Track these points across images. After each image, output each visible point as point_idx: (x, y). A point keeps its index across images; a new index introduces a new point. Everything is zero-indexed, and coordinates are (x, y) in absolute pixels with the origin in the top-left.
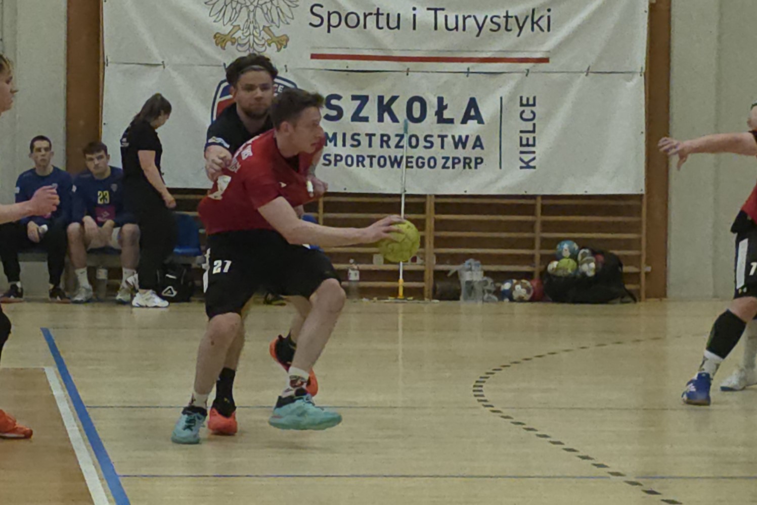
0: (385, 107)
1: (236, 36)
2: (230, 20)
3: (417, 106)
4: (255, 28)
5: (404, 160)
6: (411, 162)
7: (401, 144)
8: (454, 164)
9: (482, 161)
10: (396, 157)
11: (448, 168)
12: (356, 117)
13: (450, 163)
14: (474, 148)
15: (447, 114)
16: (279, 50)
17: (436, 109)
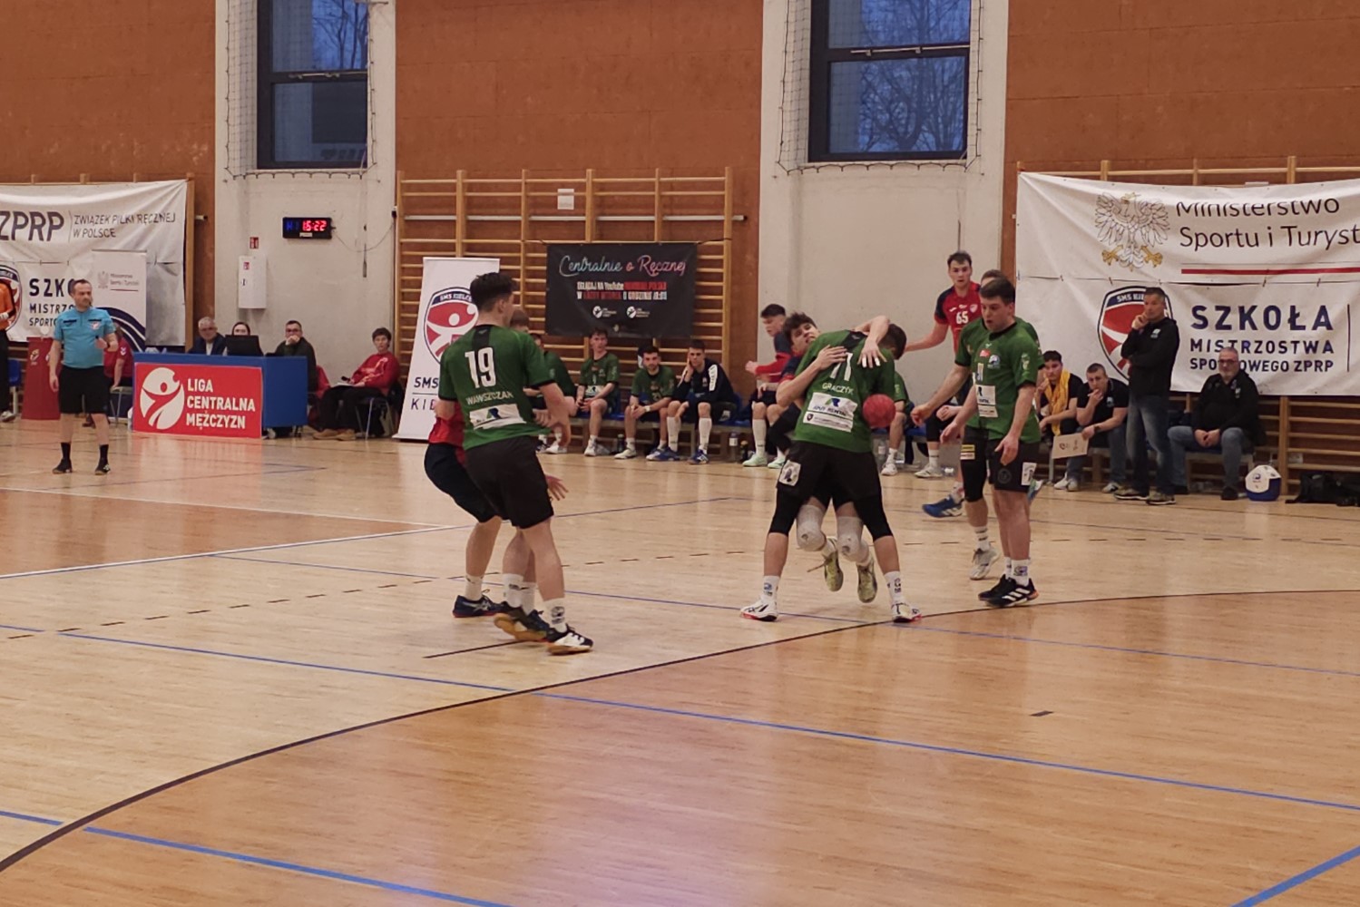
0: (1245, 316)
1: (1118, 254)
2: (1115, 241)
3: (1272, 314)
4: (1135, 247)
5: (1261, 365)
6: (1267, 366)
7: (1259, 350)
8: (1306, 367)
9: (1332, 364)
10: (1255, 362)
11: (1300, 370)
12: (1220, 326)
13: (1302, 367)
14: (1324, 352)
15: (1298, 322)
16: (1155, 266)
17: (1289, 316)
